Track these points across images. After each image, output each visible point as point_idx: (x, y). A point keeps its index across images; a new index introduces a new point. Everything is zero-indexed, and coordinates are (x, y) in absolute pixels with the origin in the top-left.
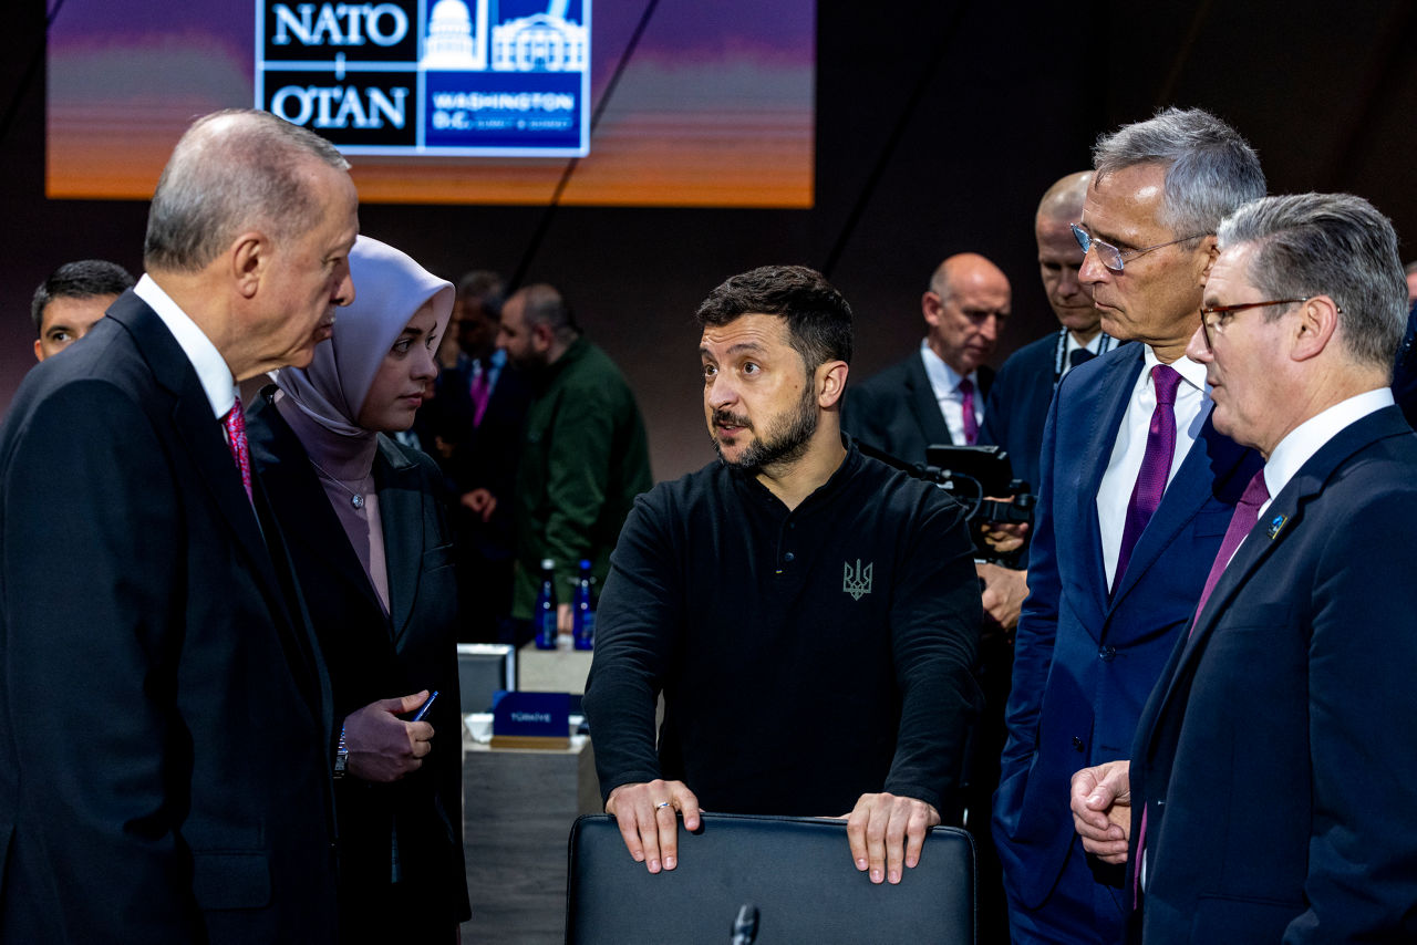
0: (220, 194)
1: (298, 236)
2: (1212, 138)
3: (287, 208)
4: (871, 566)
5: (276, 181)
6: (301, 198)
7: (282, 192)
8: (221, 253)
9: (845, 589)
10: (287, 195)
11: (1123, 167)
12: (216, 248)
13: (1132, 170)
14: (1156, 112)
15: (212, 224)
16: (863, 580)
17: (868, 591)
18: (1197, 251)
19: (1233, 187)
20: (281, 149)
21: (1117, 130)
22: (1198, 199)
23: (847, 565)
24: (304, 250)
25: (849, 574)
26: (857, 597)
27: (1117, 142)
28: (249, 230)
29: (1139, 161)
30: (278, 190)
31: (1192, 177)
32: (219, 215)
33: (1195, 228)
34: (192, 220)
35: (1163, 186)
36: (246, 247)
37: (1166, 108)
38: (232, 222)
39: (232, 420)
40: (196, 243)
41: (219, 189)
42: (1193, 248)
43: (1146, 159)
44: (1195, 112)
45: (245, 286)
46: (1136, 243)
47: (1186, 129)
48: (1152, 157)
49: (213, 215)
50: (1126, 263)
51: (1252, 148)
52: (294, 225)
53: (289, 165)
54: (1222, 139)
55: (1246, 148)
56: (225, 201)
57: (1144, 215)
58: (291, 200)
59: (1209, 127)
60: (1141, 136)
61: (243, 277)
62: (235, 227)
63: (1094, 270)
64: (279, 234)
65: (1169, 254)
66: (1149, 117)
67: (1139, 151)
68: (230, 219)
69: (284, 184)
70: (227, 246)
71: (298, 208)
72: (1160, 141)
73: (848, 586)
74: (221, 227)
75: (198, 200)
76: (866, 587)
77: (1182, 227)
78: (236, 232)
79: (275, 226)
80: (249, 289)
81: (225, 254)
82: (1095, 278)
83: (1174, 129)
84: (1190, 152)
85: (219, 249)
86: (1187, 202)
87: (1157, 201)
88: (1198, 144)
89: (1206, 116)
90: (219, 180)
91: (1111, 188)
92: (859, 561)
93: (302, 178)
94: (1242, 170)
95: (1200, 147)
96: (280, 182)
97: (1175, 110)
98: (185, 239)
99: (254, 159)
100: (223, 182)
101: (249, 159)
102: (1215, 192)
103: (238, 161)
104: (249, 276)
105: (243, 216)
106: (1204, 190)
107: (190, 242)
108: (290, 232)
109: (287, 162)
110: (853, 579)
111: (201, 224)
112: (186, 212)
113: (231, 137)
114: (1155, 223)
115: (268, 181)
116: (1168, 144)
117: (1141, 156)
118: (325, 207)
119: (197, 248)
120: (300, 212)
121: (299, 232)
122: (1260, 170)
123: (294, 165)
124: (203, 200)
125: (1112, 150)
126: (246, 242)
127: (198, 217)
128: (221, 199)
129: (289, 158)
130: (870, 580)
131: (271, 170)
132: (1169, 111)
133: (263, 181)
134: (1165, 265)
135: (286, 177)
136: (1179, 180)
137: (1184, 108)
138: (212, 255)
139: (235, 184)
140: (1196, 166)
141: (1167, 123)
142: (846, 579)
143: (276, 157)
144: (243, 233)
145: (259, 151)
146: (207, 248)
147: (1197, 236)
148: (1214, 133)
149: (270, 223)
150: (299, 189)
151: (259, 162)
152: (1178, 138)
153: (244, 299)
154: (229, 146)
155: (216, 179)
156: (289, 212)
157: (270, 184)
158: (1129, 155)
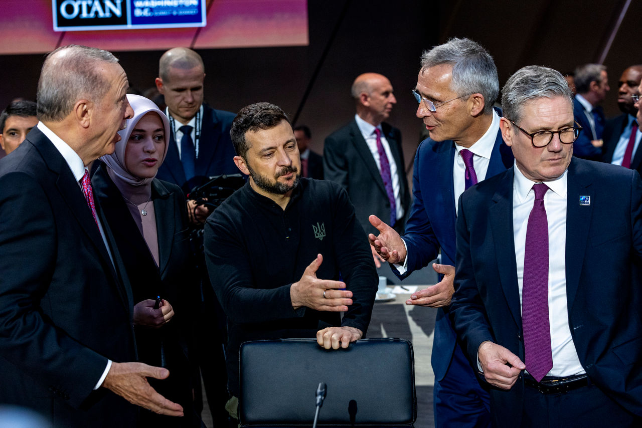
0: (65, 88)
1: (102, 97)
2: (473, 52)
3: (94, 87)
4: (323, 224)
5: (87, 77)
6: (100, 81)
7: (91, 81)
8: (70, 112)
9: (316, 237)
10: (93, 82)
11: (434, 65)
12: (68, 110)
13: (438, 67)
14: (448, 40)
15: (64, 101)
16: (322, 231)
17: (325, 235)
18: (468, 101)
19: (482, 74)
20: (86, 62)
21: (431, 49)
22: (467, 79)
23: (313, 226)
24: (106, 102)
25: (316, 230)
26: (321, 239)
27: (431, 54)
28: (80, 100)
29: (441, 63)
30: (89, 80)
31: (464, 70)
32: (66, 97)
33: (467, 92)
34: (55, 101)
35: (451, 74)
36: (80, 107)
37: (453, 38)
38: (72, 99)
39: (84, 180)
40: (59, 110)
41: (63, 86)
42: (466, 100)
43: (444, 62)
44: (465, 40)
45: (84, 123)
46: (440, 99)
47: (461, 48)
48: (446, 61)
49: (64, 97)
50: (437, 108)
51: (491, 55)
52: (99, 93)
53: (91, 68)
54: (477, 52)
55: (488, 55)
56: (67, 91)
57: (444, 87)
58: (96, 83)
59: (472, 47)
60: (443, 52)
61: (82, 120)
62: (74, 100)
63: (424, 111)
64: (94, 98)
65: (456, 103)
66: (446, 42)
67: (441, 59)
68: (71, 97)
69: (91, 77)
70: (72, 108)
71: (99, 86)
72: (450, 53)
73: (317, 235)
74: (68, 102)
75: (55, 92)
76: (324, 234)
77: (461, 92)
78: (74, 102)
79: (91, 96)
80: (86, 125)
81: (72, 112)
82: (424, 115)
83: (456, 48)
84: (463, 58)
85: (69, 111)
86: (462, 81)
87: (449, 81)
88: (466, 55)
89: (470, 42)
90: (63, 83)
91: (429, 75)
92: (318, 223)
93: (98, 73)
94: (486, 66)
95: (467, 56)
96: (89, 77)
97: (456, 39)
98: (54, 109)
99: (75, 70)
100: (65, 83)
101: (73, 70)
102: (475, 76)
103: (69, 72)
104: (84, 119)
105: (76, 95)
106: (469, 75)
107: (56, 110)
108: (98, 96)
109: (90, 67)
110: (318, 232)
111: (59, 102)
112: (52, 98)
113: (63, 62)
114: (449, 90)
115: (84, 78)
116: (453, 55)
117: (442, 60)
118: (111, 82)
119: (60, 112)
120: (101, 87)
121: (102, 95)
122: (494, 65)
123: (94, 67)
124: (58, 92)
125: (429, 58)
126: (79, 105)
127: (57, 99)
128: (65, 90)
129: (91, 65)
130: (324, 230)
131: (83, 73)
132: (454, 40)
133: (82, 78)
134: (454, 108)
135: (91, 74)
136: (458, 71)
137: (461, 38)
138: (67, 114)
139: (70, 82)
140: (466, 65)
141: (453, 45)
142: (315, 232)
143: (85, 66)
144: (78, 101)
145: (77, 66)
146: (64, 111)
147: (468, 95)
148: (474, 50)
149: (89, 95)
150: (98, 77)
151: (78, 71)
152: (457, 52)
153: (84, 129)
154: (64, 66)
155: (61, 82)
156: (96, 88)
157: (85, 79)
158: (436, 60)
